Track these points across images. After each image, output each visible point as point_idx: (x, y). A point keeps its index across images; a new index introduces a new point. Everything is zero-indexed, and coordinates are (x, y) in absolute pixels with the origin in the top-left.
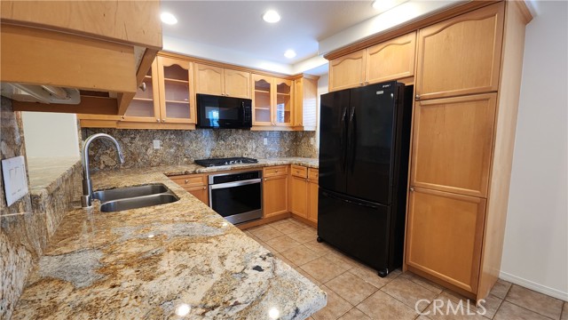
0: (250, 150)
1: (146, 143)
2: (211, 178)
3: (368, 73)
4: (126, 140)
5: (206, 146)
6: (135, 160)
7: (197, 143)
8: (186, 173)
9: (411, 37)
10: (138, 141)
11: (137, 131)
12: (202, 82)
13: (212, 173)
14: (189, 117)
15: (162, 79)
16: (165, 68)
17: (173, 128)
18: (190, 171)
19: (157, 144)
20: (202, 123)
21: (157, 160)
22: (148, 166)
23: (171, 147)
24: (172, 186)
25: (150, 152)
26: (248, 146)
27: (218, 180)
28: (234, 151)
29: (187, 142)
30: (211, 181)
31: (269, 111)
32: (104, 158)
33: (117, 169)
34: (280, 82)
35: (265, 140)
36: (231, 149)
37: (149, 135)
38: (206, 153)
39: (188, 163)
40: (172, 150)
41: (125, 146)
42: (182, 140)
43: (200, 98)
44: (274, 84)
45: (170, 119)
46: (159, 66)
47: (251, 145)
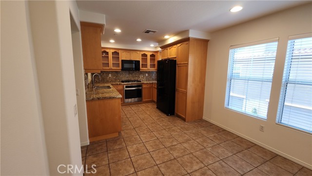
1: (107, 75)
2: (125, 86)
3: (169, 55)
4: (102, 74)
5: (125, 76)
6: (104, 80)
7: (122, 75)
8: (117, 84)
9: (175, 46)
10: (105, 75)
11: (105, 72)
12: (124, 56)
13: (125, 84)
15: (111, 56)
16: (112, 53)
17: (115, 70)
18: (119, 83)
19: (110, 75)
20: (123, 69)
21: (110, 80)
22: (107, 82)
23: (114, 76)
24: (111, 86)
25: (108, 78)
27: (126, 87)
29: (119, 75)
33: (99, 83)
34: (151, 54)
35: (147, 74)
36: (134, 77)
37: (108, 73)
38: (124, 79)
39: (119, 82)
41: (101, 76)
42: (117, 74)
43: (123, 61)
44: (149, 54)
45: (113, 68)
46: (110, 52)
47: (141, 76)
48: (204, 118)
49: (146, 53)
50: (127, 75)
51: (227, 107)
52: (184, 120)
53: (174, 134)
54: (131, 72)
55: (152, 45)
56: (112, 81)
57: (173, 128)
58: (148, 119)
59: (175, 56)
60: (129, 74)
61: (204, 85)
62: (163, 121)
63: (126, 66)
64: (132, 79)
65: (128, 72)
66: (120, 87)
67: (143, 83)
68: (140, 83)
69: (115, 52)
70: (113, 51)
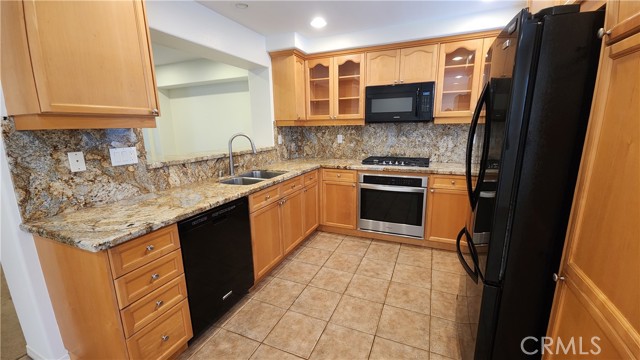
0: (442, 150)
1: (332, 137)
2: (361, 176)
4: (320, 134)
6: (324, 152)
7: (375, 138)
8: (338, 168)
10: (327, 136)
11: (327, 127)
13: (363, 171)
14: (358, 112)
15: (337, 77)
16: (340, 66)
17: (353, 124)
19: (340, 138)
21: (340, 153)
22: (332, 157)
23: (351, 142)
25: (335, 145)
26: (441, 144)
29: (366, 138)
30: (361, 179)
32: (306, 148)
36: (414, 147)
37: (334, 130)
40: (352, 145)
41: (319, 139)
42: (361, 135)
43: (369, 90)
45: (342, 116)
46: (334, 66)
47: (446, 143)
50: (392, 140)
54: (406, 127)
60: (399, 134)
64: (410, 153)
65: (394, 126)
66: (348, 179)
67: (432, 173)
68: (420, 173)
69: (349, 63)
70: (344, 59)
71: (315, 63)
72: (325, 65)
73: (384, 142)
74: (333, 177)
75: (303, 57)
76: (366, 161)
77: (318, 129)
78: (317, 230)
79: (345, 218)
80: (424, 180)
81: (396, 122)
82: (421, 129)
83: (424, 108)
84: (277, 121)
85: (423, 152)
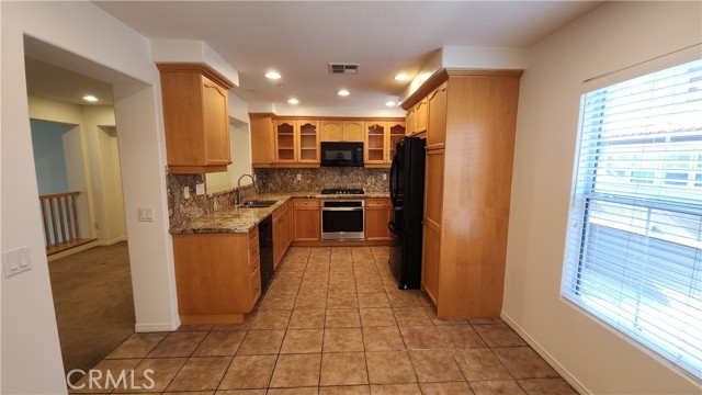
0: (369, 184)
1: (293, 176)
2: (323, 202)
3: (416, 125)
4: (282, 174)
6: (286, 187)
8: (306, 198)
10: (288, 175)
11: (289, 169)
12: (326, 134)
13: (323, 199)
14: (315, 158)
15: (300, 134)
16: (302, 127)
17: (310, 166)
18: (309, 196)
19: (299, 177)
20: (325, 163)
22: (293, 191)
23: (308, 179)
25: (295, 182)
26: (368, 180)
27: (327, 204)
28: (354, 184)
29: (319, 176)
30: (322, 205)
31: (382, 137)
32: (270, 185)
34: (394, 124)
35: (384, 175)
36: (352, 182)
37: (295, 171)
38: (329, 186)
39: (317, 192)
40: (309, 181)
41: (281, 178)
42: (316, 175)
43: (323, 144)
44: (387, 127)
45: (303, 161)
46: (297, 126)
47: (371, 180)
48: (505, 314)
49: (381, 124)
50: (337, 178)
51: (572, 297)
52: (435, 308)
53: (374, 346)
54: (346, 169)
55: (391, 103)
56: (303, 189)
57: (386, 331)
58: (344, 291)
59: (423, 129)
60: (342, 173)
61: (506, 212)
62: (377, 301)
63: (331, 155)
64: (349, 186)
65: (338, 169)
66: (313, 205)
67: (367, 197)
68: (360, 198)
69: (308, 125)
70: (304, 122)
71: (282, 122)
72: (291, 124)
73: (332, 179)
74: (301, 205)
75: (274, 117)
76: (323, 192)
77: (281, 170)
78: (290, 246)
79: (312, 233)
80: (363, 202)
81: (340, 166)
82: (356, 170)
83: (359, 158)
84: (253, 164)
85: (358, 185)
